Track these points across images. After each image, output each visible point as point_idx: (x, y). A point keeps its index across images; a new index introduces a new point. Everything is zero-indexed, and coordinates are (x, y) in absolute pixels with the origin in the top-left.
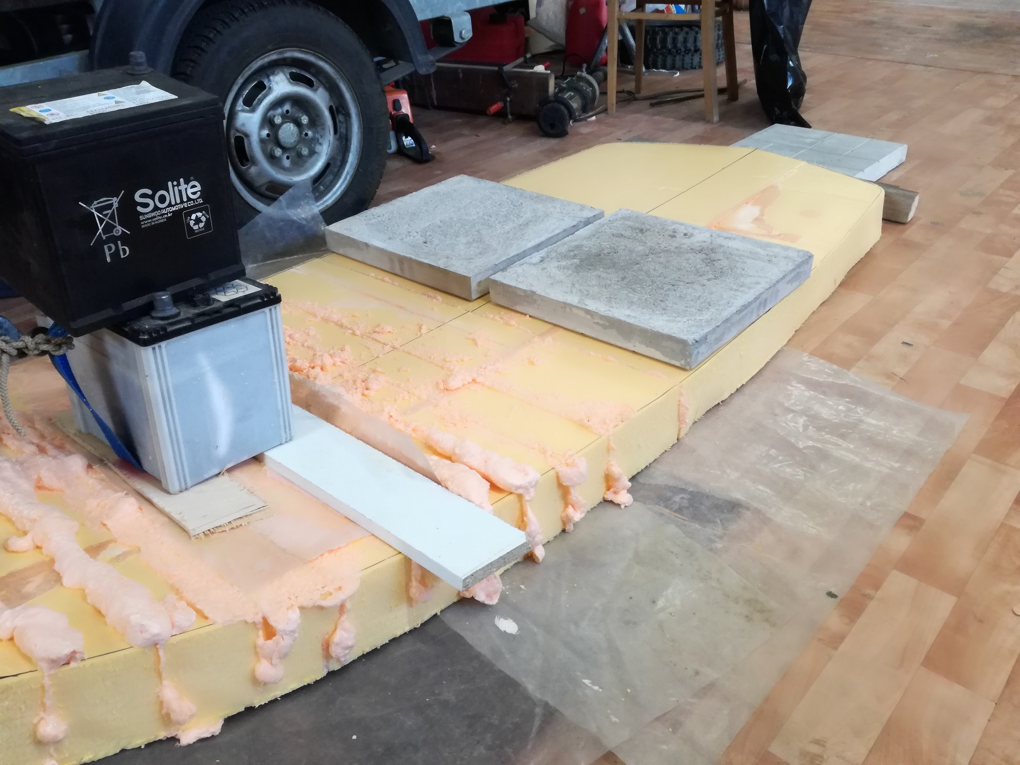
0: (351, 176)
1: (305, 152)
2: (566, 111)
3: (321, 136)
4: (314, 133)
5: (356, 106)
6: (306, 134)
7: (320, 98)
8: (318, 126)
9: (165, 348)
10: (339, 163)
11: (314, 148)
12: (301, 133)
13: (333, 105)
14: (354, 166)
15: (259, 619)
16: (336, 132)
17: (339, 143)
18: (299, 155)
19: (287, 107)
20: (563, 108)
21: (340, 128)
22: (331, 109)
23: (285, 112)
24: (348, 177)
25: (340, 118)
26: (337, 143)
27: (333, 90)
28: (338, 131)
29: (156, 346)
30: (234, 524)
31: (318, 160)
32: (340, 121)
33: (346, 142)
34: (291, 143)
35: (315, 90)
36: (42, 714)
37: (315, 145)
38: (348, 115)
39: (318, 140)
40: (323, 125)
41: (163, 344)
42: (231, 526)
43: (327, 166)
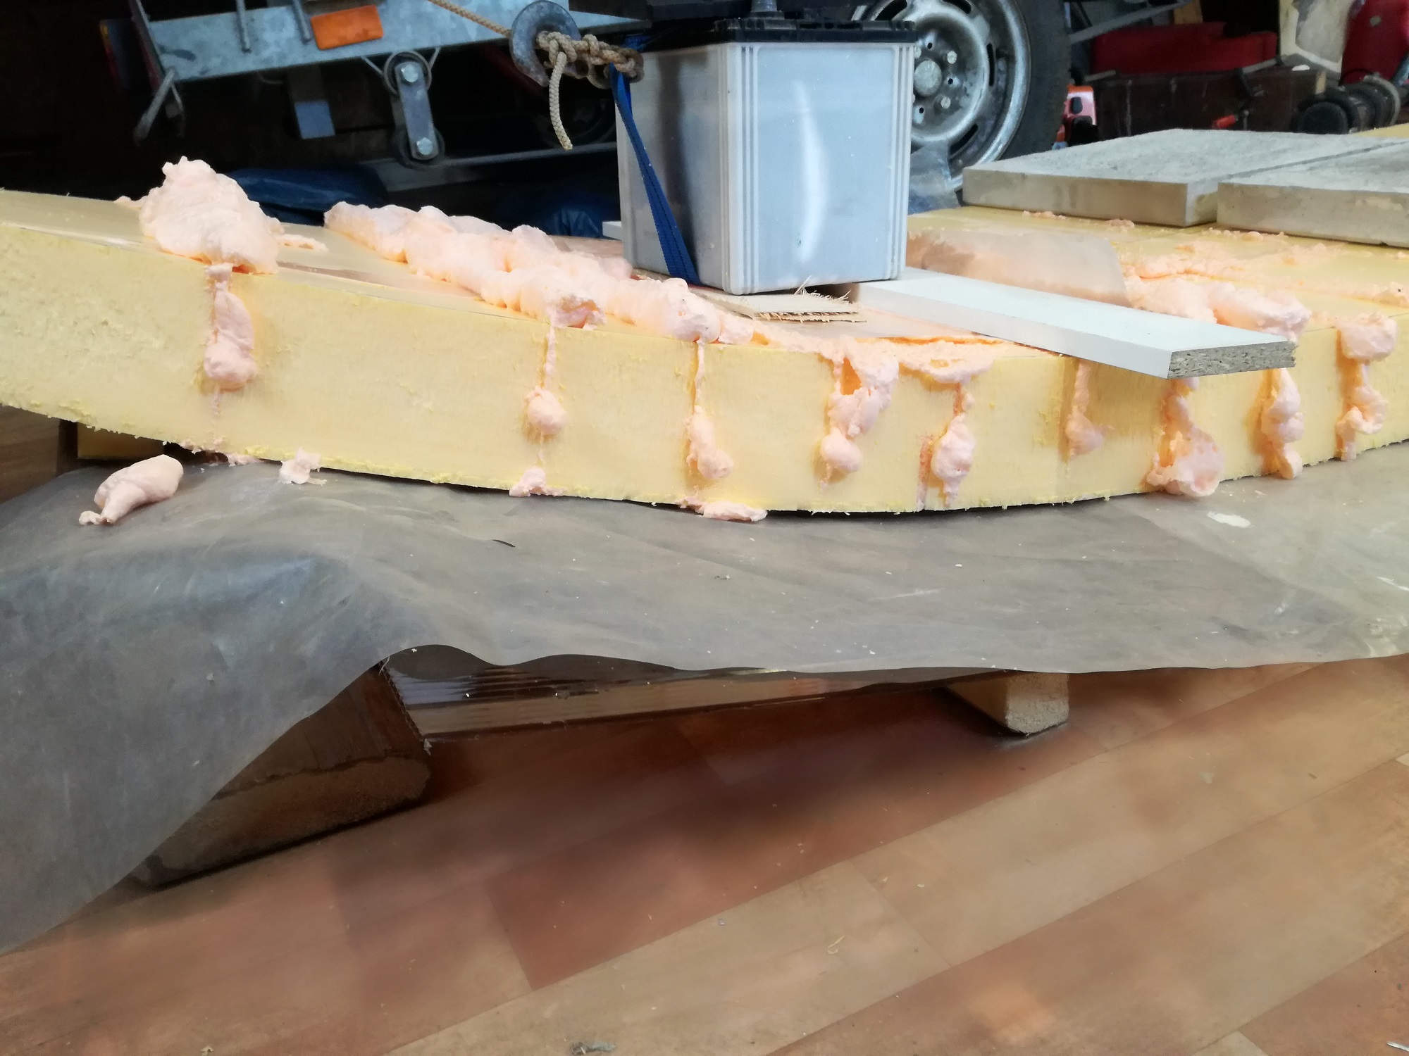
0: (1004, 146)
1: (946, 103)
2: (1343, 114)
3: (971, 85)
4: (962, 81)
5: (1026, 46)
6: (951, 81)
7: (976, 29)
8: (969, 70)
9: (758, 55)
10: (988, 130)
11: (958, 102)
12: (944, 79)
13: (993, 45)
14: (1010, 133)
15: (838, 359)
16: (991, 82)
17: (994, 99)
18: (938, 109)
19: (930, 38)
20: (1338, 108)
21: (998, 80)
22: (989, 48)
23: (927, 45)
24: (1000, 148)
25: (1001, 65)
26: (990, 96)
27: (997, 24)
28: (995, 82)
29: (747, 45)
30: (812, 318)
31: (961, 117)
32: (999, 71)
33: (1004, 99)
34: (929, 90)
35: (972, 17)
36: (538, 389)
37: (960, 97)
38: (1010, 59)
39: (966, 90)
40: (975, 68)
41: (757, 46)
42: (806, 318)
43: (972, 130)
